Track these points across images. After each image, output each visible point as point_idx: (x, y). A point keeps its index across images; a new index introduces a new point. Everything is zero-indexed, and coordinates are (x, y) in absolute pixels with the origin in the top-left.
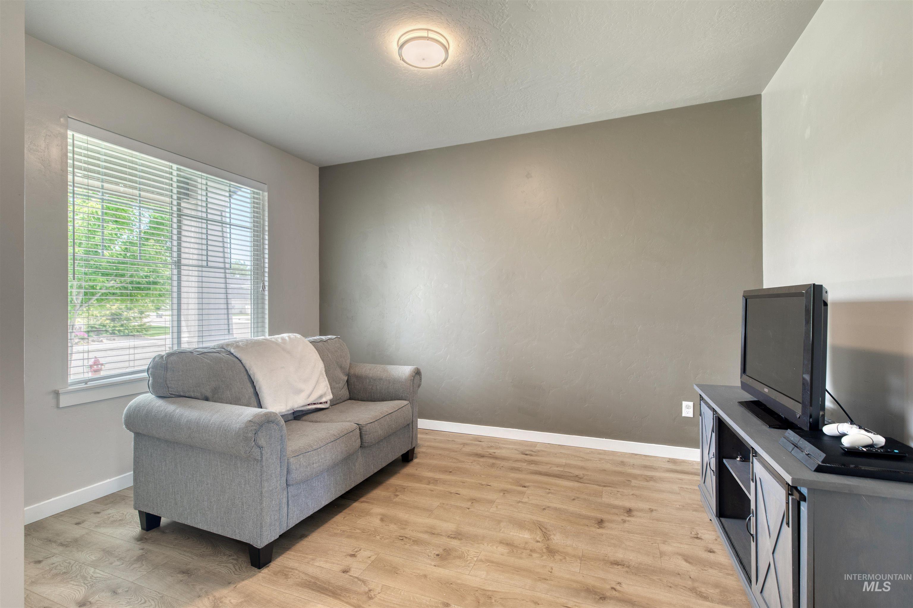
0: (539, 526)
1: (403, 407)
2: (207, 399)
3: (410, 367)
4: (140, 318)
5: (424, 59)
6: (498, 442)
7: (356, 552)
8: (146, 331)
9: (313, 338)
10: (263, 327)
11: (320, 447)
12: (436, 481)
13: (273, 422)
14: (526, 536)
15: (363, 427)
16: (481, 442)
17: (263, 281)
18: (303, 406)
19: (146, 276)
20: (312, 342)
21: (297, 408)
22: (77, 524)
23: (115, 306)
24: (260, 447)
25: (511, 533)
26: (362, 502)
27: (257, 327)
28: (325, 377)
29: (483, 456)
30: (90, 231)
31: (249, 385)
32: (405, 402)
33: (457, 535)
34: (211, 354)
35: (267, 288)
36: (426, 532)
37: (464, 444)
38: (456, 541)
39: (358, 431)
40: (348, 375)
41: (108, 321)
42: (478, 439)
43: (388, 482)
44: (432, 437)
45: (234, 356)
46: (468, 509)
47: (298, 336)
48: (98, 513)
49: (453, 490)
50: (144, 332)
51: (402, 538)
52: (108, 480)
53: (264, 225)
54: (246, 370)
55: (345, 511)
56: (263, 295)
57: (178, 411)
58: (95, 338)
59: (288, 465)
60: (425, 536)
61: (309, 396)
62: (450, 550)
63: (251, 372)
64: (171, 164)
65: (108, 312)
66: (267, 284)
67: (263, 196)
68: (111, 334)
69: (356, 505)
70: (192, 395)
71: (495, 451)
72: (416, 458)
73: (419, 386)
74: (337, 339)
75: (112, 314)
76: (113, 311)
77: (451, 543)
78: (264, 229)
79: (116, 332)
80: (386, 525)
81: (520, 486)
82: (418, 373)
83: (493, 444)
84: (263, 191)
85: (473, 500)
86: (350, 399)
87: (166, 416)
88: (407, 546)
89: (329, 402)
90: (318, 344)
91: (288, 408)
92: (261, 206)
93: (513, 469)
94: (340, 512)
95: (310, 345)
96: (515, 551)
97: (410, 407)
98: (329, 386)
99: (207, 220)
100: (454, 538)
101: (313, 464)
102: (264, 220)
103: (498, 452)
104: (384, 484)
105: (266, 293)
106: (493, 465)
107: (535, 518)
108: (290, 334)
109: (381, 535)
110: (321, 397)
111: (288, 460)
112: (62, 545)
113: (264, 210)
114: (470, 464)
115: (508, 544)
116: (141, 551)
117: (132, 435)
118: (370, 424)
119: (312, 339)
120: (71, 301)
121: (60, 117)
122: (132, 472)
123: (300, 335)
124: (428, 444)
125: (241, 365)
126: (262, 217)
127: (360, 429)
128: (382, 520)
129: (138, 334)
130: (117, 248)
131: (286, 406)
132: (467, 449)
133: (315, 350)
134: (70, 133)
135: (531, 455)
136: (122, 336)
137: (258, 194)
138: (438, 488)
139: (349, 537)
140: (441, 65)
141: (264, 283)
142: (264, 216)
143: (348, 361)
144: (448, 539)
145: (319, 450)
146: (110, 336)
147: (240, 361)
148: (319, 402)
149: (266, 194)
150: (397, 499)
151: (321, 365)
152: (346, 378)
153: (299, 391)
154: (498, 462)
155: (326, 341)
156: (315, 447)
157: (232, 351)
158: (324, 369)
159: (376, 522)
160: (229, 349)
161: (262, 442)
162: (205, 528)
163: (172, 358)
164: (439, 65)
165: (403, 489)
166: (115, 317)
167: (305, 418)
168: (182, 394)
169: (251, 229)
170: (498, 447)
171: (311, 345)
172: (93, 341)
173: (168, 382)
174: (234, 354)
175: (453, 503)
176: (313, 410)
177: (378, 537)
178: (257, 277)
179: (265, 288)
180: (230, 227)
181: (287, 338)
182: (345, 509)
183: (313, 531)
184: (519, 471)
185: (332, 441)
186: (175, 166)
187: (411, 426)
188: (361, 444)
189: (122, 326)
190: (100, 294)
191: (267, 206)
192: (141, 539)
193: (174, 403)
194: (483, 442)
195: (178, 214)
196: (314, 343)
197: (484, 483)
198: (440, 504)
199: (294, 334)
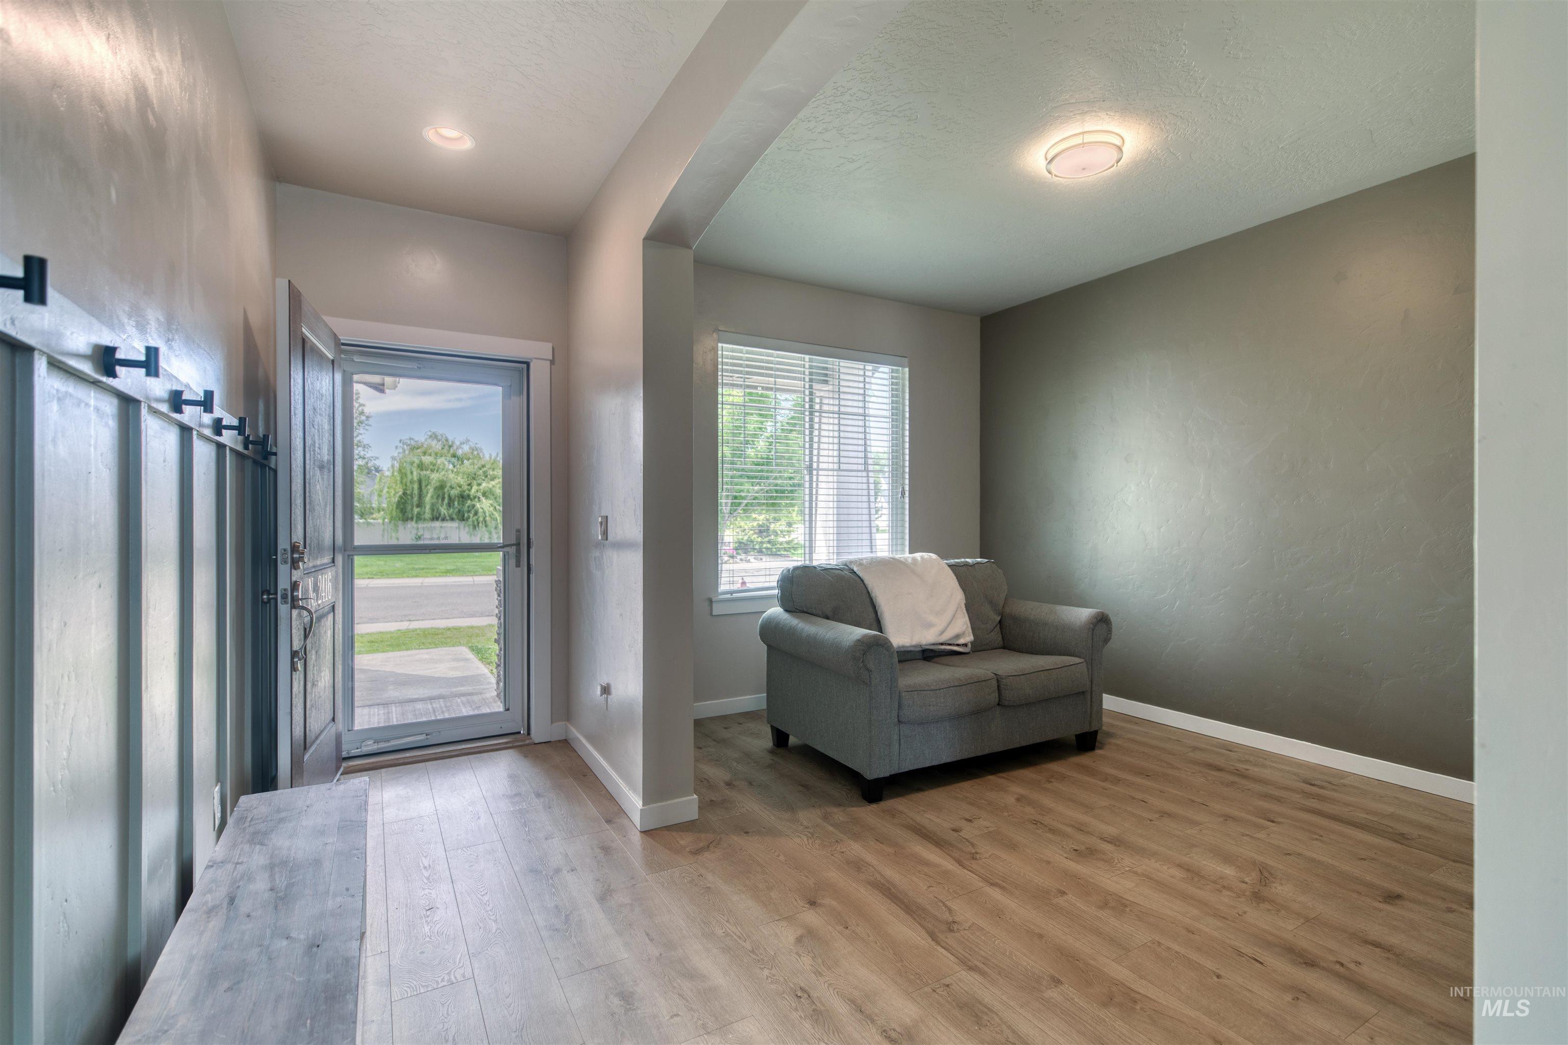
0: (1261, 868)
1: (1071, 665)
2: (827, 618)
3: (1090, 610)
4: (788, 531)
5: (1084, 169)
6: (1265, 757)
7: (974, 819)
8: (794, 550)
9: (956, 560)
10: (903, 544)
11: (940, 689)
12: (1117, 781)
13: (882, 646)
14: (1227, 872)
15: (1002, 679)
16: (1230, 751)
17: (903, 484)
18: (930, 645)
19: (790, 478)
20: (950, 566)
21: (926, 645)
22: (725, 728)
23: (761, 518)
24: (869, 670)
25: (1204, 862)
26: (999, 777)
27: (896, 545)
28: (965, 611)
29: (1219, 769)
30: (736, 426)
31: (871, 609)
32: (1077, 660)
33: (1116, 842)
34: (833, 571)
35: (907, 494)
36: (1072, 826)
37: (1195, 749)
38: (1110, 845)
39: (994, 683)
40: (1002, 614)
41: (755, 536)
42: (1228, 747)
43: (1045, 766)
44: (1141, 729)
45: (857, 575)
46: (1151, 821)
47: (934, 556)
48: (741, 724)
49: (1139, 796)
50: (793, 551)
51: (1036, 823)
52: (749, 697)
53: (904, 411)
54: (869, 593)
55: (976, 780)
56: (904, 502)
57: (800, 625)
58: (743, 556)
59: (899, 698)
60: (1069, 830)
61: (942, 633)
62: (1096, 850)
63: (873, 595)
64: (803, 356)
65: (755, 524)
66: (907, 488)
67: (903, 374)
68: (758, 552)
69: (992, 778)
70: (814, 611)
71: (1248, 767)
72: (1101, 748)
73: (1107, 640)
74: (989, 564)
75: (759, 526)
76: (761, 523)
77: (1101, 845)
78: (904, 416)
79: (764, 550)
80: (1021, 806)
81: (1265, 819)
82: (1102, 621)
83: (1252, 759)
84: (903, 366)
85: (1164, 814)
86: (1004, 648)
87: (791, 629)
88: (1039, 831)
89: (970, 645)
90: (961, 568)
91: (914, 643)
92: (901, 387)
93: (1267, 797)
94: (969, 780)
95: (948, 568)
96: (1196, 879)
97: (1085, 669)
98: (969, 625)
99: (839, 414)
100: (1108, 842)
101: (930, 706)
102: (904, 405)
103: (1254, 770)
104: (1038, 767)
105: (907, 500)
106: (1232, 784)
107: (1261, 858)
108: (924, 554)
109: (1010, 813)
110: (958, 636)
111: (900, 693)
112: (714, 740)
113: (904, 392)
114: (1189, 773)
115: (1188, 870)
116: (771, 761)
117: (765, 647)
118: (1014, 677)
119: (952, 561)
120: (721, 510)
121: (714, 332)
122: (766, 694)
123: (936, 556)
124: (1132, 736)
125: (862, 585)
126: (901, 401)
127: (998, 681)
128: (1018, 800)
129: (786, 553)
130: (761, 444)
131: (912, 640)
132: (1198, 756)
133: (953, 575)
134: (720, 345)
135: (1322, 787)
136: (769, 555)
137: (897, 371)
138: (1117, 788)
139: (972, 804)
140: (1116, 165)
141: (903, 488)
142: (904, 399)
143: (1003, 596)
144: (1099, 841)
145: (938, 691)
146: (757, 554)
147: (863, 581)
148: (955, 643)
149: (907, 370)
150: (1048, 786)
151: (959, 596)
152: (999, 618)
153: (930, 625)
154: (1243, 782)
155: (973, 565)
156: (932, 688)
157: (855, 569)
158: (964, 601)
159: (1010, 800)
160: (852, 567)
161: (871, 665)
162: (823, 751)
163: (797, 572)
164: (1113, 166)
165: (1062, 778)
166: (763, 530)
167: (936, 660)
168: (805, 610)
169: (889, 418)
170: (1261, 764)
171: (949, 571)
172: (741, 560)
173: (793, 596)
174: (857, 573)
175: (1129, 809)
176: (949, 652)
177: (1006, 814)
178: (897, 480)
179: (904, 494)
180: (865, 419)
181: (919, 559)
182: (977, 778)
183: (932, 789)
184: (1279, 801)
185: (956, 686)
186: (807, 357)
187: (1089, 697)
188: (999, 701)
189: (769, 542)
190: (744, 504)
191: (908, 385)
192: (771, 752)
193: (798, 618)
194: (1235, 752)
195: (810, 411)
196: (955, 567)
197: (1196, 799)
198: (1110, 805)
199: (930, 554)
